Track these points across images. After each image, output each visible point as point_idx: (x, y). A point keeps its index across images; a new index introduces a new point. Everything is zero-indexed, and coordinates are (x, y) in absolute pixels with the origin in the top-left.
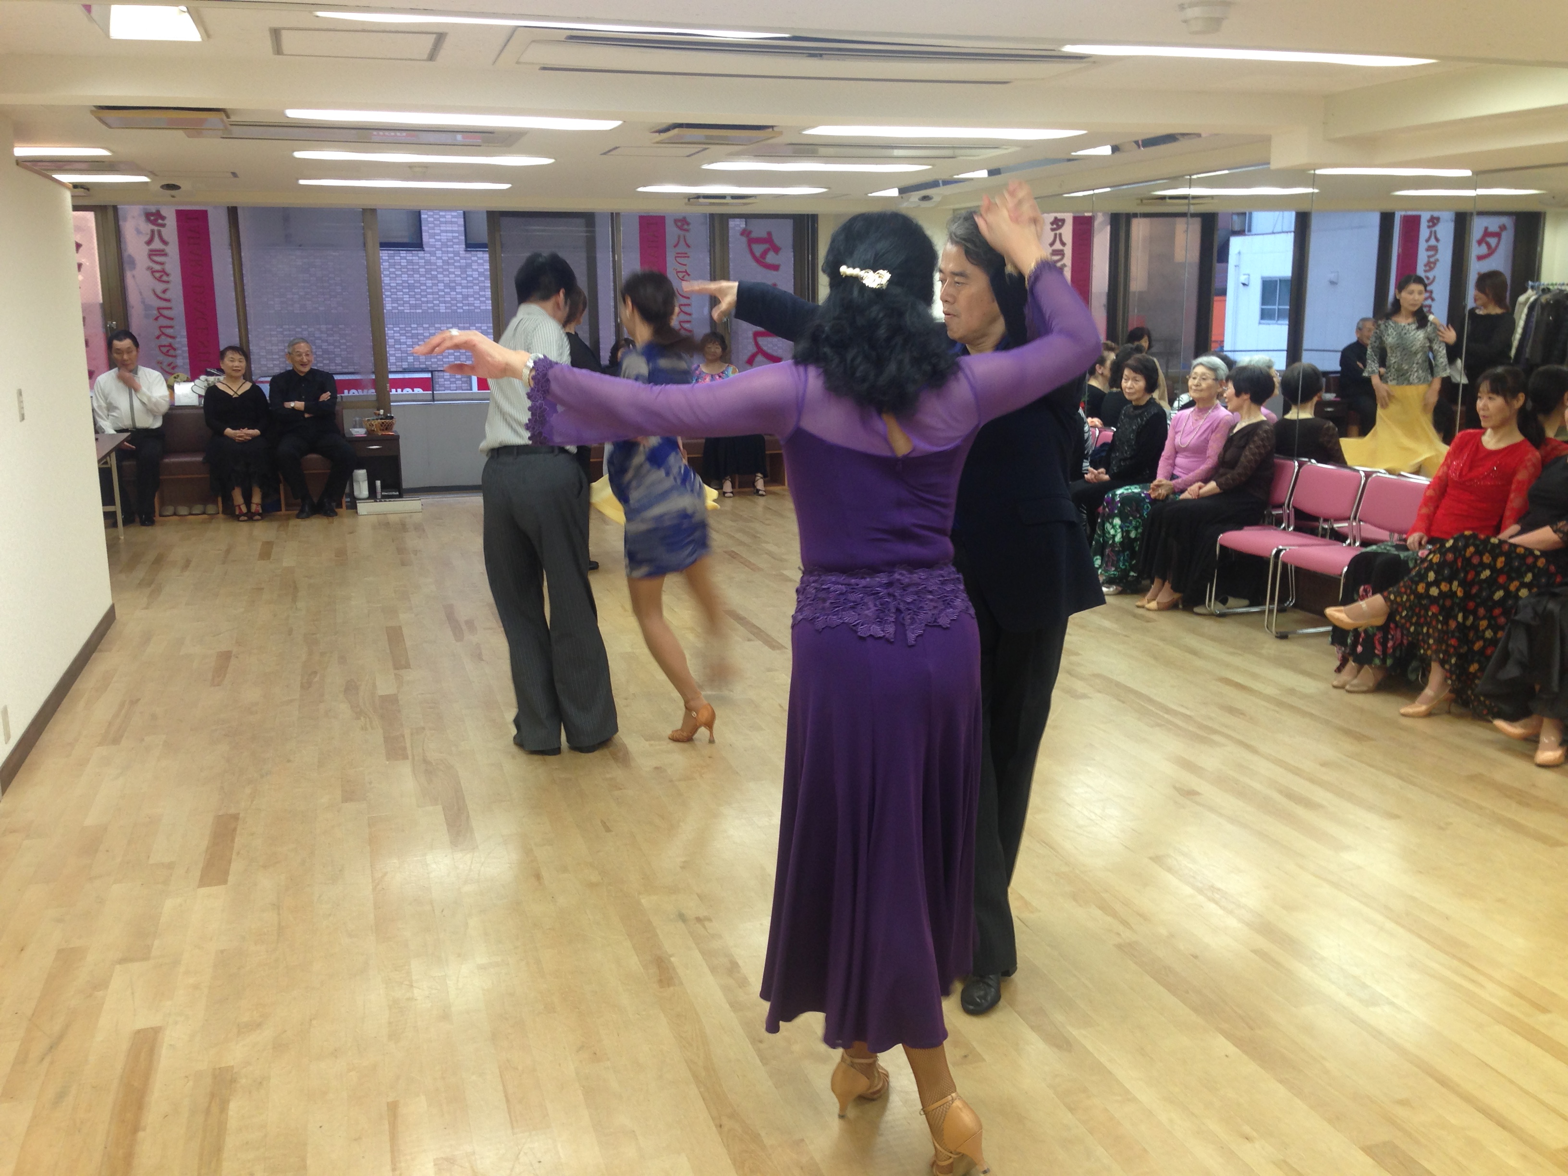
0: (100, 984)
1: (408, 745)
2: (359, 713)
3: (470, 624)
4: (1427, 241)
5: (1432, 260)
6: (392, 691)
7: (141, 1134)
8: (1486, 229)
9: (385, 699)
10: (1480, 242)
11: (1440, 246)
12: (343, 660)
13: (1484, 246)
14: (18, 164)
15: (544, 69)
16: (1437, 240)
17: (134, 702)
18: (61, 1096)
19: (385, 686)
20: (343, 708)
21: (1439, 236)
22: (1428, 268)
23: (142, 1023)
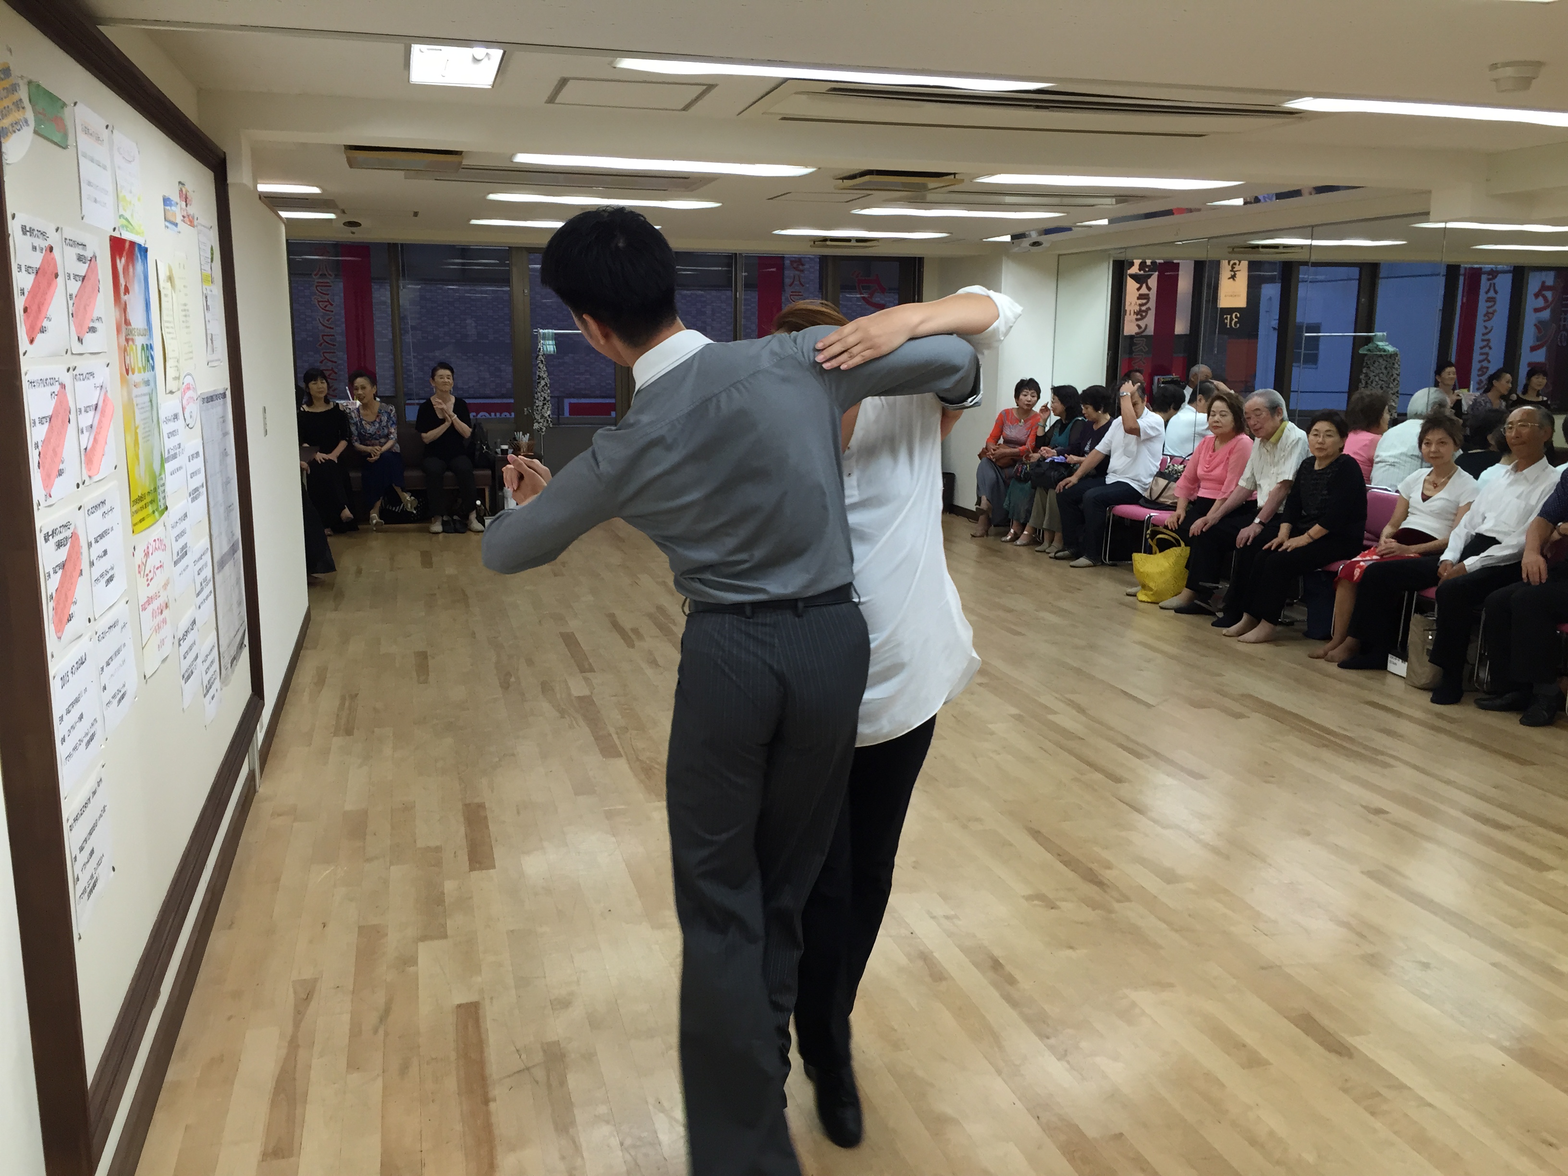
0: (408, 961)
1: (617, 742)
2: (563, 713)
3: (635, 631)
4: (1487, 293)
5: (1491, 310)
6: (586, 692)
7: (492, 1106)
8: (1544, 283)
9: (581, 699)
10: (1537, 296)
11: (1498, 297)
12: (530, 662)
13: (1541, 299)
14: (260, 198)
15: (784, 119)
16: (1496, 292)
17: (354, 697)
18: (404, 1069)
19: (578, 688)
20: (545, 706)
21: (1497, 288)
22: (1486, 318)
23: (461, 998)
